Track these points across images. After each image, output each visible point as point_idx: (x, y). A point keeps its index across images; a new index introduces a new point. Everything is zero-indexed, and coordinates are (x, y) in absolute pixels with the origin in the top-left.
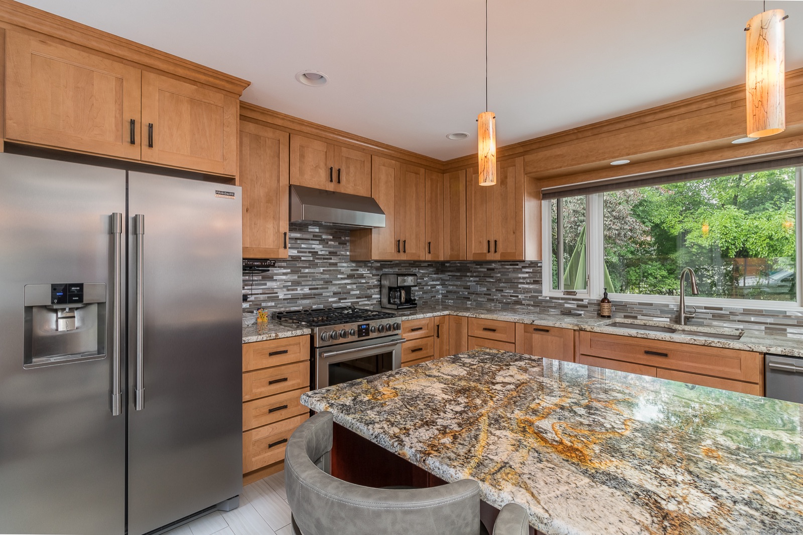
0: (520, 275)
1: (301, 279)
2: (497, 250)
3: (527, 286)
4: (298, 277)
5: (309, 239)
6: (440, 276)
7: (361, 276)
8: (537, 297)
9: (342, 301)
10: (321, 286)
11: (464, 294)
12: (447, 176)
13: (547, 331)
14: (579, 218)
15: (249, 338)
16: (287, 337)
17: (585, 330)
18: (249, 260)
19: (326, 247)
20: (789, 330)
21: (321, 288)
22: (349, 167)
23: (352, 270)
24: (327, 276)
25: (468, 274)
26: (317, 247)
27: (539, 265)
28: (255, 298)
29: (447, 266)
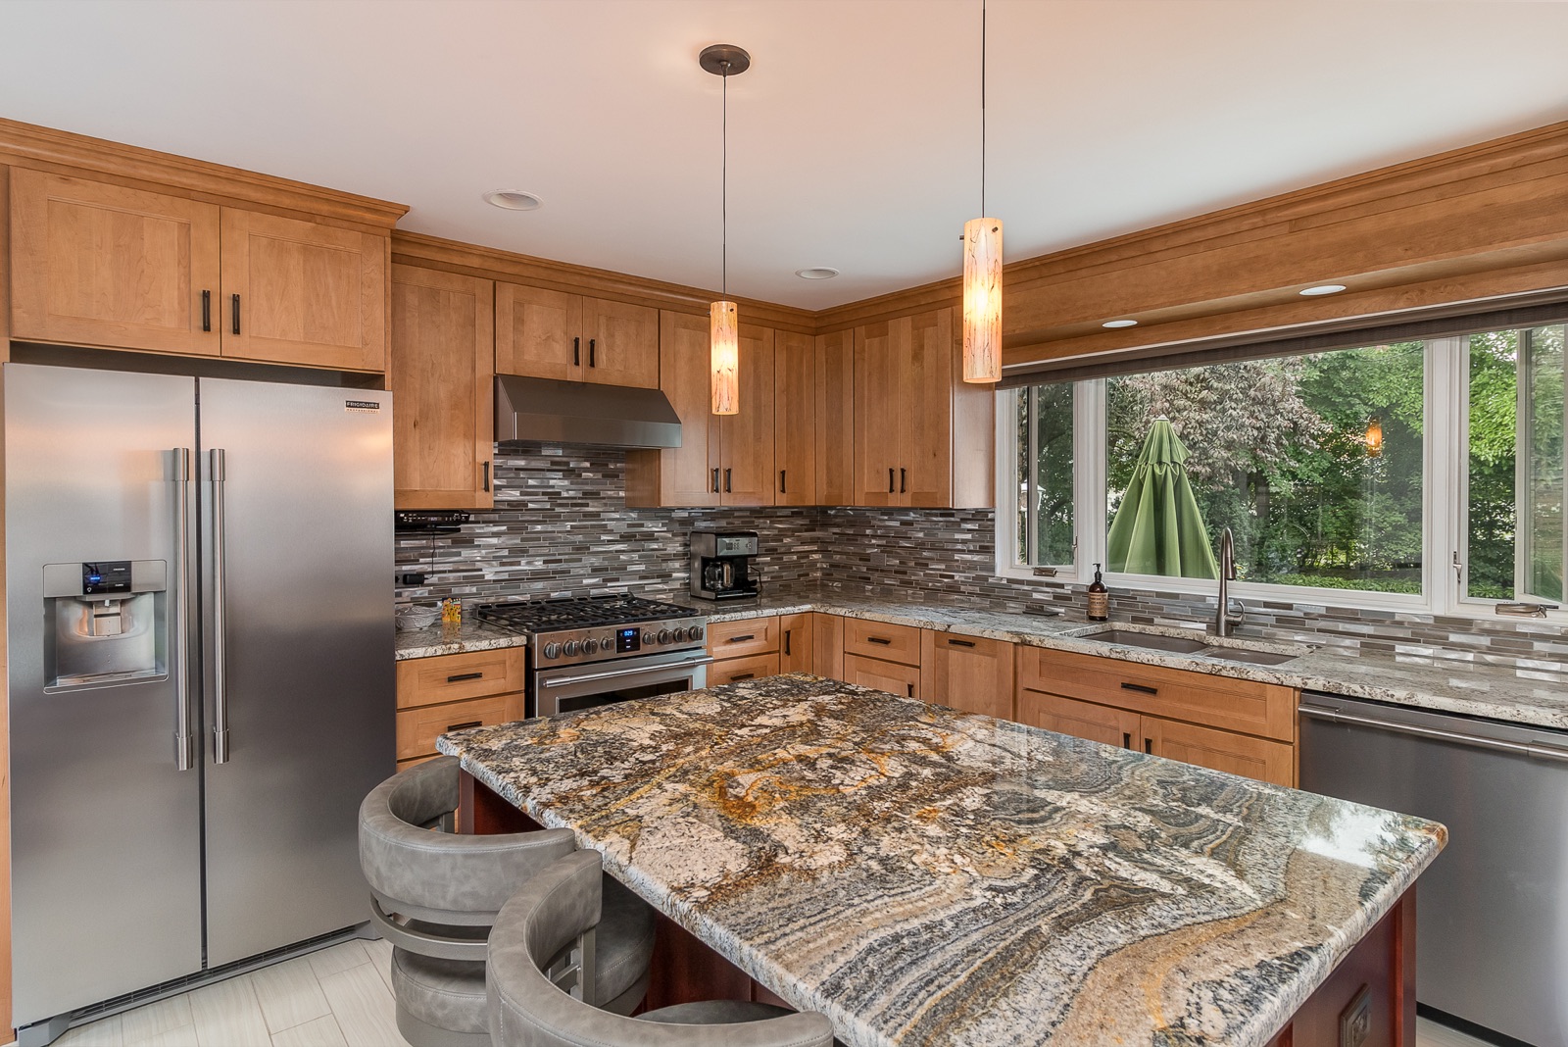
0: (958, 536)
1: (527, 544)
2: (906, 487)
3: (968, 557)
4: (523, 540)
5: (543, 470)
6: (817, 534)
7: (650, 537)
8: (986, 578)
9: (609, 584)
10: (567, 557)
11: (859, 571)
12: (820, 339)
13: (971, 645)
14: (1175, 402)
15: (411, 650)
16: (481, 651)
17: (1029, 644)
18: (420, 514)
19: (577, 484)
20: (1399, 648)
21: (566, 561)
22: (613, 336)
23: (629, 526)
24: (580, 538)
25: (868, 532)
26: (557, 482)
27: (990, 516)
28: (439, 578)
29: (830, 515)
